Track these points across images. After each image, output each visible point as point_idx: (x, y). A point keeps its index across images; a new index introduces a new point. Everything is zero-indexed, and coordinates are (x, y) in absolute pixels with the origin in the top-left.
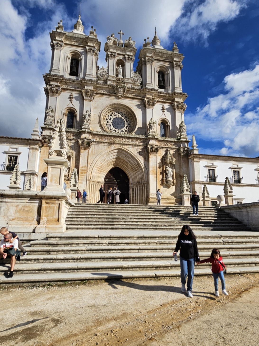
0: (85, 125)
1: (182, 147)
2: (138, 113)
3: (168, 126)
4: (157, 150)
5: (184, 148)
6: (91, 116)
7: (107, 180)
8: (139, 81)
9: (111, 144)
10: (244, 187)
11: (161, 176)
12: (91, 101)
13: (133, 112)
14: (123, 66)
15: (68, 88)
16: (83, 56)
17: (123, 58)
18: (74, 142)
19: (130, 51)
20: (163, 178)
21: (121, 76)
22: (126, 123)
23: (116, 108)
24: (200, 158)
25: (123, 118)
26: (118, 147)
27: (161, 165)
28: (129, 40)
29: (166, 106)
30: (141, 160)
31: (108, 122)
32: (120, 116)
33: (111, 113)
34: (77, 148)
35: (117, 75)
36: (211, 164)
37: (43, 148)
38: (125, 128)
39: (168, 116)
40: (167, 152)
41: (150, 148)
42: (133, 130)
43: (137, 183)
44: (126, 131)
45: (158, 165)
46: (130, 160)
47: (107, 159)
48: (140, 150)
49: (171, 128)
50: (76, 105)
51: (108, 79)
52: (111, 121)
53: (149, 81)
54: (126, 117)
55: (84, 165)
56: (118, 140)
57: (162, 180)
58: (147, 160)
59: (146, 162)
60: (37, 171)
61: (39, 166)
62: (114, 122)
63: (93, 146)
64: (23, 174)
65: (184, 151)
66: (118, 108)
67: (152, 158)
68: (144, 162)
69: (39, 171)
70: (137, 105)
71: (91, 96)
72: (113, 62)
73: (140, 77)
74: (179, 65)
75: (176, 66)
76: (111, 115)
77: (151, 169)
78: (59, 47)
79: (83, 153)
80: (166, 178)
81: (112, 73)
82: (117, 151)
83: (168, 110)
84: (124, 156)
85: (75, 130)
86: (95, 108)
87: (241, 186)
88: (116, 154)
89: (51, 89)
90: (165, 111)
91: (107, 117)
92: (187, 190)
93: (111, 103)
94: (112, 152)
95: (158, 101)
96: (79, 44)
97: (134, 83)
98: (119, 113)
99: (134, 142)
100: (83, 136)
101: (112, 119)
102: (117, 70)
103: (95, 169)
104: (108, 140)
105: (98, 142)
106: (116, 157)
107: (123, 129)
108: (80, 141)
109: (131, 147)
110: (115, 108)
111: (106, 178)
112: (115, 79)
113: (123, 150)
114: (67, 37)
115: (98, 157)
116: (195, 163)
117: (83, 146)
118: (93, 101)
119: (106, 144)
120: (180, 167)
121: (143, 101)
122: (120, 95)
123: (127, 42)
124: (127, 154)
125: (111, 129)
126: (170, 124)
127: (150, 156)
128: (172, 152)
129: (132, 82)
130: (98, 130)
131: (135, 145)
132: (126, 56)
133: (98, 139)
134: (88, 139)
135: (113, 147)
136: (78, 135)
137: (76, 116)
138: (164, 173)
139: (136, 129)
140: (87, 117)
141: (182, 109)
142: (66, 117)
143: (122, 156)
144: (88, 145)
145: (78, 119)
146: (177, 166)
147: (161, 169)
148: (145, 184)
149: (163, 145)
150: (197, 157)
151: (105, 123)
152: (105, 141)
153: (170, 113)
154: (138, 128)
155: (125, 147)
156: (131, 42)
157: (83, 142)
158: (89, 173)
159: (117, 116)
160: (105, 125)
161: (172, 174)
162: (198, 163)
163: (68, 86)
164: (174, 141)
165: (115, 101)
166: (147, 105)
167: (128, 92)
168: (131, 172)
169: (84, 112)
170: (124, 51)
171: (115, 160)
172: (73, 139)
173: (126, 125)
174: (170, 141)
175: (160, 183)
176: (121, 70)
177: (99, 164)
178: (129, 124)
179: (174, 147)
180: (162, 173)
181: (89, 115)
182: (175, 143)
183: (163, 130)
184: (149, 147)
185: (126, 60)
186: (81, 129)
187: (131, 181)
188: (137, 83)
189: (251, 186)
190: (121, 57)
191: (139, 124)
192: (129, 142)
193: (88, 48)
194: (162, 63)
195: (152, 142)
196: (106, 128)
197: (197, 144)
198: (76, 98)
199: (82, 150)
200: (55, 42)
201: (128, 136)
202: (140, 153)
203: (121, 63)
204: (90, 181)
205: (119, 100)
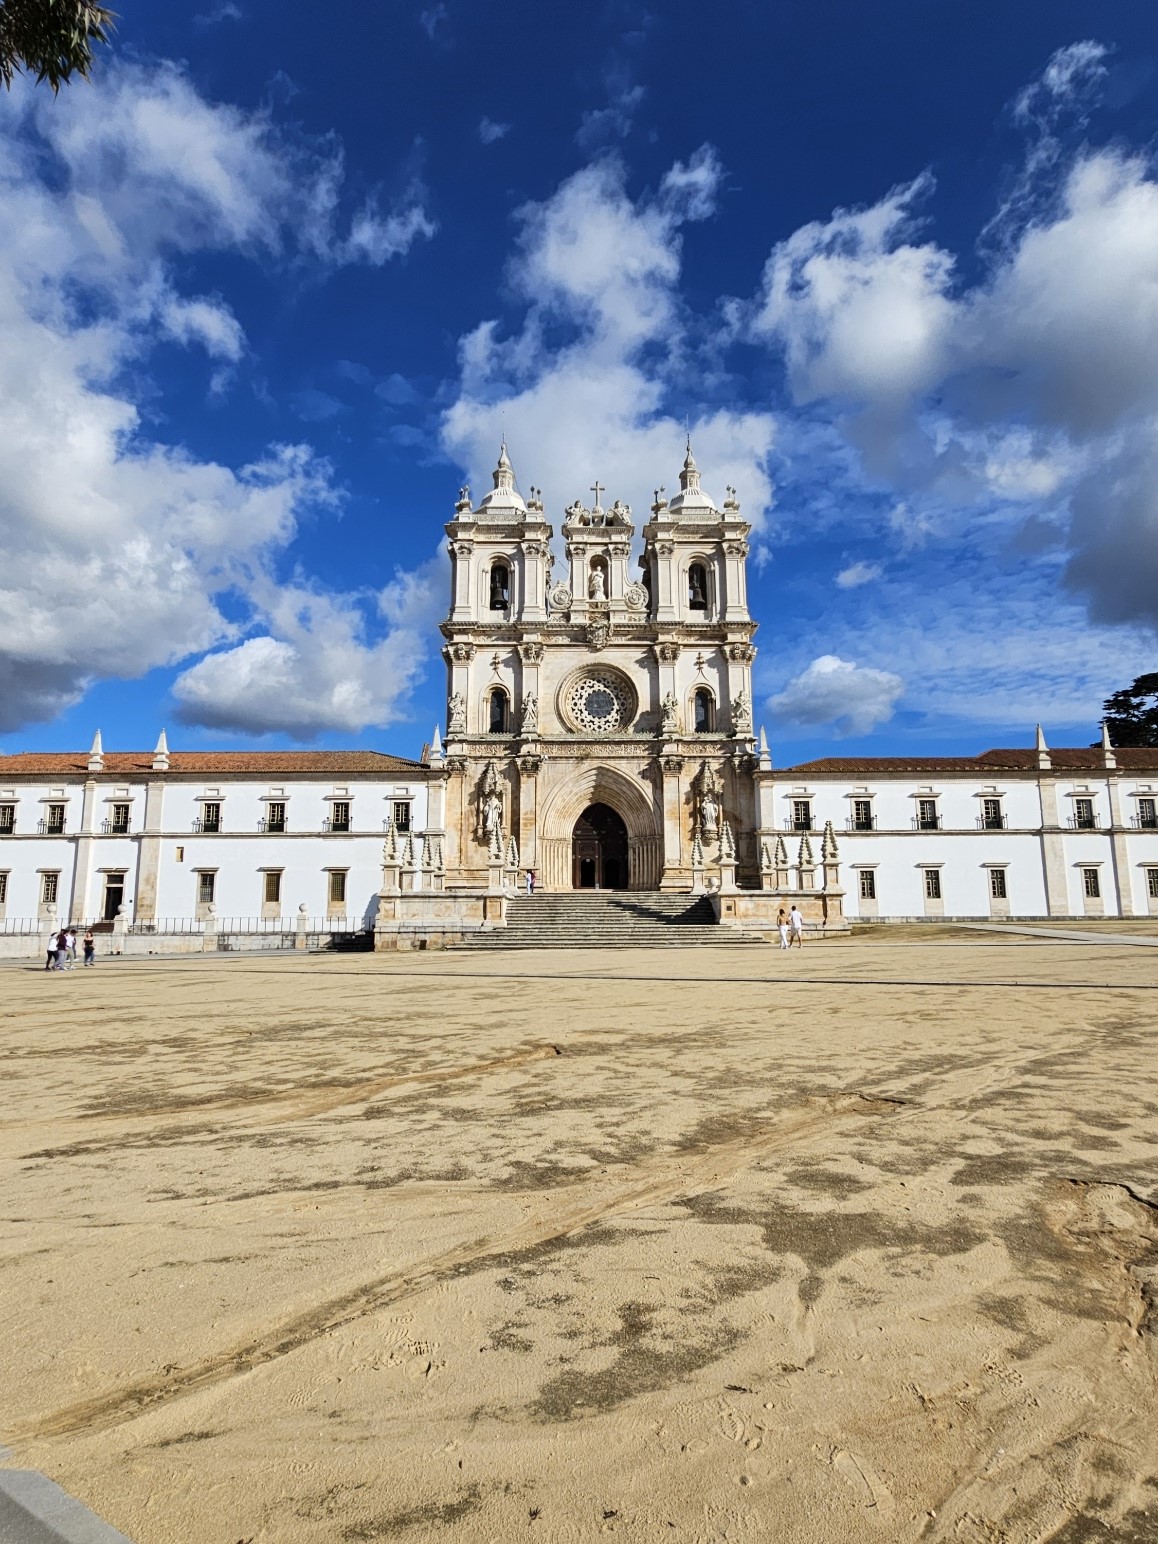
0: (528, 723)
1: (737, 753)
2: (641, 679)
3: (713, 701)
4: (680, 766)
5: (741, 756)
6: (539, 704)
7: (579, 832)
8: (641, 601)
9: (581, 759)
10: (881, 838)
11: (691, 821)
12: (536, 665)
13: (629, 678)
14: (605, 567)
15: (489, 642)
16: (516, 562)
17: (603, 552)
18: (506, 761)
19: (620, 532)
20: (695, 824)
21: (600, 596)
22: (615, 701)
23: (593, 672)
24: (774, 779)
25: (608, 691)
26: (596, 763)
27: (691, 795)
28: (616, 507)
29: (708, 654)
30: (646, 788)
31: (575, 704)
32: (602, 688)
33: (581, 684)
34: (514, 775)
35: (592, 594)
36: (802, 791)
37: (450, 780)
38: (613, 713)
39: (711, 677)
40: (703, 765)
41: (663, 764)
42: (631, 719)
43: (641, 837)
44: (616, 720)
45: (683, 799)
46: (624, 788)
47: (575, 790)
48: (643, 767)
49: (718, 706)
50: (507, 678)
51: (572, 608)
52: (583, 701)
53: (664, 600)
54: (615, 688)
55: (529, 809)
56: (597, 750)
57: (694, 829)
58: (658, 787)
59: (658, 791)
60: (442, 827)
61: (446, 816)
62: (589, 704)
63: (544, 767)
64: (421, 835)
65: (741, 762)
66: (597, 670)
67: (669, 783)
68: (654, 792)
69: (446, 827)
70: (637, 662)
71: (538, 655)
72: (582, 567)
73: (646, 590)
74: (737, 549)
75: (731, 552)
76: (582, 688)
77: (666, 808)
78: (465, 555)
79: (526, 783)
80: (702, 824)
81: (580, 593)
82: (594, 772)
83: (711, 663)
84: (611, 780)
85: (507, 737)
86: (547, 678)
87: (873, 835)
88: (594, 778)
89: (456, 651)
90: (705, 666)
91: (574, 693)
92: (729, 856)
93: (581, 664)
94: (585, 775)
95: (685, 646)
96: (506, 537)
97: (631, 608)
98: (599, 682)
99: (631, 750)
100: (525, 749)
101: (585, 695)
102: (591, 580)
103: (552, 813)
104: (576, 751)
105: (555, 758)
106: (593, 784)
107: (609, 718)
108: (519, 761)
109: (624, 762)
110: (589, 671)
111: (576, 828)
112: (587, 607)
113: (608, 770)
114: (481, 529)
115: (556, 790)
116: (762, 791)
117: (526, 769)
118: (542, 664)
119: (571, 761)
120: (735, 799)
121: (651, 648)
122: (599, 643)
123: (611, 515)
124: (617, 777)
125: (582, 721)
126: (717, 696)
127: (665, 779)
128: (715, 765)
129: (625, 608)
130: (555, 730)
131: (633, 757)
132: (611, 547)
133: (554, 751)
134: (533, 756)
135: (587, 765)
136: (514, 747)
137: (508, 701)
138: (697, 813)
139: (637, 718)
140: (530, 707)
141: (743, 657)
142: (489, 705)
143: (607, 781)
144: (536, 767)
145: (512, 710)
146: (728, 797)
147: (691, 804)
148: (656, 839)
149: (695, 751)
150: (766, 778)
151: (569, 708)
152: (569, 755)
153: (715, 670)
154: (642, 714)
155: (612, 763)
156: (621, 510)
157: (524, 763)
158: (540, 823)
159: (596, 688)
160: (570, 713)
161: (714, 815)
162: (769, 790)
163: (490, 636)
164: (721, 741)
165: (586, 657)
166: (660, 660)
167: (617, 634)
168: (629, 813)
169: (524, 696)
170: (605, 534)
171: (592, 790)
172: (506, 757)
173: (616, 707)
174: (712, 742)
175: (689, 835)
176: (599, 580)
177: (559, 802)
178: (623, 704)
179: (719, 753)
180: (693, 815)
181: (534, 701)
182: (723, 745)
183: (702, 711)
184: (662, 761)
185: (610, 555)
186: (520, 734)
187: (630, 833)
188: (639, 605)
189: (899, 834)
190: (599, 550)
191: (644, 705)
192: (621, 751)
193: (524, 546)
194: (698, 548)
195: (667, 749)
196: (573, 719)
197: (769, 747)
198: (506, 663)
199: (523, 779)
200: (456, 546)
201: (617, 737)
202: (644, 774)
203: (600, 563)
204: (542, 838)
205: (598, 654)
